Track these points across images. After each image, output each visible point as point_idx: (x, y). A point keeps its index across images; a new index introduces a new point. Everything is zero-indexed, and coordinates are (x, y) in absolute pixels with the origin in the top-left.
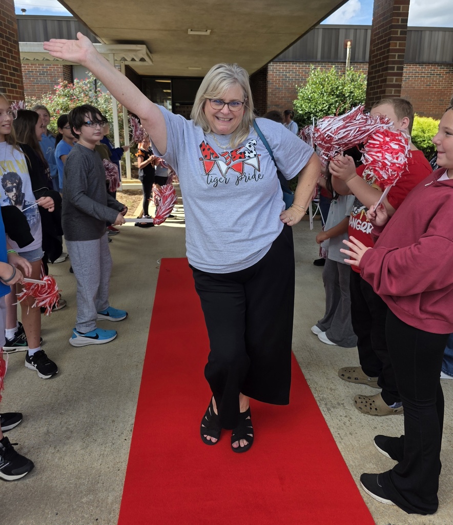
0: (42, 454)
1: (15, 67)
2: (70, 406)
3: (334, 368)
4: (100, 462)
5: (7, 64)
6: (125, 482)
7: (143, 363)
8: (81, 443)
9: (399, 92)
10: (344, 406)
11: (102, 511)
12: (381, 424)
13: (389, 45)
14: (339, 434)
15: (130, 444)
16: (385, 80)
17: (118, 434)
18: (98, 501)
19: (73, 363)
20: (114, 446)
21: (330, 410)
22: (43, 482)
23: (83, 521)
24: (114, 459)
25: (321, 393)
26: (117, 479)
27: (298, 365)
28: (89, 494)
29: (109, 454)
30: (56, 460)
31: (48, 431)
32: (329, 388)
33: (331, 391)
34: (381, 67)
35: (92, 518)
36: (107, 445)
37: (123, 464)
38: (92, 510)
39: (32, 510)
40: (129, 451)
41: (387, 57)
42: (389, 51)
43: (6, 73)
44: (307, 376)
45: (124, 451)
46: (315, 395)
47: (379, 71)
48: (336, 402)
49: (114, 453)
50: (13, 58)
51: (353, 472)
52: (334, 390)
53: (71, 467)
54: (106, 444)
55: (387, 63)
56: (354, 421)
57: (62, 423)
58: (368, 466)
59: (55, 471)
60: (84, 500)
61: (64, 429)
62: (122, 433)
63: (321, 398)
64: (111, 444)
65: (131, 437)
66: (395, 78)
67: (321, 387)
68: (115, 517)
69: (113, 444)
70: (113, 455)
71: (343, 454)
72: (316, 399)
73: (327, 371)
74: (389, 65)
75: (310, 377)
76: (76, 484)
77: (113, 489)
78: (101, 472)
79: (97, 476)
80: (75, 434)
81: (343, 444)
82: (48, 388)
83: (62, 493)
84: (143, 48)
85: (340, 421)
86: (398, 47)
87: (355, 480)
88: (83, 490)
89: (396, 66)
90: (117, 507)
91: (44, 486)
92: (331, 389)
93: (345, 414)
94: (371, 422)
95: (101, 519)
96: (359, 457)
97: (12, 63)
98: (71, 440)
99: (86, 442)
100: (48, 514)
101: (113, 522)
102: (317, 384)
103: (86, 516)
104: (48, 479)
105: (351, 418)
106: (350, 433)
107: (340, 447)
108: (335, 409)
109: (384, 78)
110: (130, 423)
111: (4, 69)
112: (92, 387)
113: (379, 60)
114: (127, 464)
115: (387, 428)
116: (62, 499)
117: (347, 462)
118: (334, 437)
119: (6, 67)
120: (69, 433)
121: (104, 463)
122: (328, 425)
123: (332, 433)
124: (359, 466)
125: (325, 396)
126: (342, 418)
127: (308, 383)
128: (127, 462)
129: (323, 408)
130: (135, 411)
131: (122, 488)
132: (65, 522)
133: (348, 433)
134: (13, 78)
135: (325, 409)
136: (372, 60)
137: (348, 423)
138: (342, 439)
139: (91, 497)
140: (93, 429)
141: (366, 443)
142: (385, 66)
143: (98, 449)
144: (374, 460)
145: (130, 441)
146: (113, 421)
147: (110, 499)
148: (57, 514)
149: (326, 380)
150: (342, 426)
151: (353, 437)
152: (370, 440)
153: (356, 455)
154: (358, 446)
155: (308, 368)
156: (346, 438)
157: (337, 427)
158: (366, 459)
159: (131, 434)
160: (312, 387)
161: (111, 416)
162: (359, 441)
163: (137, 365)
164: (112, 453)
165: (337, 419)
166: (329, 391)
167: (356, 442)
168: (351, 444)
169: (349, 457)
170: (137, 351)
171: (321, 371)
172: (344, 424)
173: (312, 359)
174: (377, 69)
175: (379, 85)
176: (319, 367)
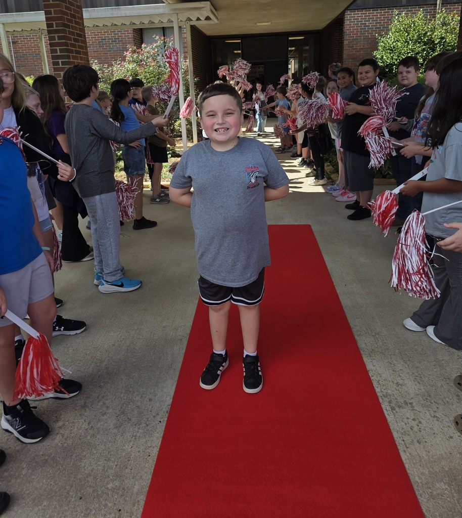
0: (76, 429)
2: (110, 379)
3: (403, 358)
4: (131, 444)
6: (154, 470)
7: (188, 337)
8: (115, 421)
10: (412, 407)
11: (126, 501)
14: (404, 441)
15: (164, 427)
17: (154, 415)
18: (124, 489)
20: (148, 428)
21: (395, 410)
22: (73, 461)
23: (106, 510)
24: (146, 442)
25: (384, 388)
26: (147, 465)
27: (360, 352)
28: (116, 480)
29: (141, 436)
30: (89, 437)
31: (85, 404)
32: (395, 382)
33: (398, 386)
35: (115, 508)
36: (141, 426)
37: (155, 449)
38: (116, 499)
39: (57, 490)
40: (162, 435)
44: (369, 366)
45: (156, 435)
46: (377, 390)
48: (402, 401)
49: (147, 436)
51: (419, 490)
52: (401, 386)
53: (102, 446)
54: (140, 424)
56: (424, 425)
57: (100, 397)
58: (438, 485)
59: (86, 450)
60: (110, 486)
61: (101, 403)
62: (158, 414)
63: (385, 394)
64: (145, 425)
65: (166, 419)
67: (385, 380)
68: (139, 510)
69: (147, 425)
70: (145, 437)
71: (407, 466)
72: (378, 394)
73: (395, 362)
75: (372, 368)
76: (104, 467)
77: (141, 477)
78: (131, 455)
79: (126, 460)
80: (110, 411)
81: (408, 454)
82: (92, 357)
83: (89, 475)
85: (406, 424)
87: (420, 501)
88: (110, 474)
90: (142, 499)
91: (73, 464)
92: (398, 384)
93: (413, 417)
94: (446, 429)
95: (124, 510)
96: (427, 472)
98: (105, 417)
99: (121, 420)
100: (72, 497)
102: (381, 376)
103: (110, 505)
104: (77, 458)
105: (420, 422)
106: (418, 442)
107: (404, 457)
108: (401, 409)
110: (167, 403)
114: (158, 450)
116: (88, 482)
117: (411, 477)
118: (397, 444)
120: (105, 409)
121: (135, 446)
122: (391, 428)
123: (395, 439)
124: (427, 483)
125: (389, 391)
126: (410, 421)
127: (370, 375)
128: (159, 447)
129: (385, 407)
130: (174, 391)
131: (150, 477)
132: (88, 509)
133: (415, 441)
135: (388, 408)
137: (416, 428)
138: (407, 448)
139: (117, 483)
140: (129, 406)
141: (437, 455)
143: (131, 429)
144: (447, 479)
145: (164, 424)
146: (150, 400)
147: (136, 489)
148: (81, 498)
149: (392, 372)
150: (408, 431)
151: (422, 446)
152: (443, 452)
153: (424, 469)
154: (427, 458)
155: (371, 357)
156: (412, 447)
157: (402, 432)
158: (436, 476)
159: (167, 416)
160: (374, 379)
161: (149, 394)
162: (429, 452)
163: (181, 340)
164: (145, 436)
165: (403, 422)
166: (395, 387)
167: (424, 452)
168: (419, 455)
169: (415, 471)
170: (183, 324)
171: (387, 361)
172: (412, 428)
173: (376, 346)
176: (385, 356)
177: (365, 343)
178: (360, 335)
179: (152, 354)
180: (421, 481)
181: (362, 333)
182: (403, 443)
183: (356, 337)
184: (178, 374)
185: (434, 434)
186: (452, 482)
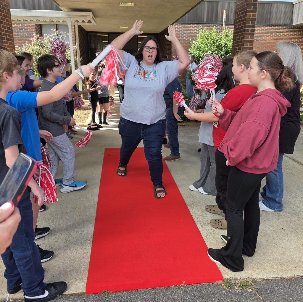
1: (8, 26)
4: (75, 253)
5: (4, 25)
6: (90, 261)
7: (97, 205)
8: (64, 244)
9: (252, 45)
11: (78, 274)
13: (246, 16)
15: (91, 244)
16: (243, 38)
17: (85, 240)
18: (76, 270)
19: (55, 205)
20: (83, 245)
21: (203, 226)
23: (68, 279)
24: (83, 251)
25: (198, 218)
27: (186, 205)
29: (80, 249)
34: (241, 29)
35: (73, 277)
37: (88, 253)
38: (73, 274)
40: (91, 247)
41: (245, 23)
42: (246, 19)
43: (3, 31)
45: (88, 247)
46: (195, 220)
47: (240, 32)
48: (206, 223)
50: (7, 21)
54: (78, 244)
55: (245, 27)
56: (216, 231)
60: (68, 270)
61: (54, 237)
62: (87, 239)
63: (198, 221)
64: (81, 244)
65: (92, 241)
66: (249, 36)
67: (199, 215)
68: (85, 277)
70: (82, 249)
73: (203, 208)
74: (246, 28)
75: (192, 211)
76: (63, 263)
77: (84, 265)
78: (76, 257)
79: (74, 259)
80: (60, 240)
81: (209, 242)
83: (55, 267)
84: (90, 14)
85: (208, 231)
86: (251, 17)
89: (250, 29)
90: (86, 272)
92: (204, 217)
95: (78, 277)
97: (7, 24)
98: (58, 243)
99: (67, 243)
100: (49, 276)
101: (85, 279)
102: (196, 214)
103: (70, 276)
107: (207, 244)
108: (206, 226)
109: (243, 36)
110: (91, 234)
113: (240, 25)
116: (56, 270)
118: (204, 239)
119: (3, 27)
120: (57, 240)
121: (78, 253)
122: (201, 233)
123: (203, 237)
125: (200, 220)
126: (209, 230)
127: (191, 214)
128: (90, 252)
129: (199, 226)
130: (94, 229)
131: (89, 264)
132: (59, 279)
133: (212, 237)
134: (7, 34)
136: (236, 24)
137: (212, 233)
138: (208, 240)
139: (72, 268)
140: (70, 237)
142: (244, 29)
143: (74, 247)
145: (92, 243)
146: (81, 234)
147: (82, 269)
148: (54, 276)
150: (209, 234)
153: (216, 247)
155: (191, 207)
156: (210, 239)
157: (206, 234)
159: (92, 239)
160: (193, 215)
161: (80, 231)
163: (93, 206)
167: (216, 241)
168: (213, 242)
170: (92, 199)
171: (199, 208)
173: (194, 202)
174: (239, 30)
175: (240, 40)
176: (198, 205)
177: (189, 201)
179: (77, 214)
181: (187, 197)
182: (207, 238)
183: (184, 199)
184: (94, 221)
185: (220, 234)
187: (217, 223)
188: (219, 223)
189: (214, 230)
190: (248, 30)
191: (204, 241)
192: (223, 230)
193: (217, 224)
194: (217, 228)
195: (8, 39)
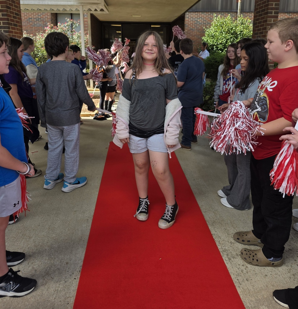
1: (16, 12)
3: (233, 226)
4: (54, 296)
5: (11, 10)
7: (92, 218)
8: (42, 281)
12: (271, 273)
14: (238, 280)
15: (78, 282)
16: (266, 21)
17: (70, 274)
20: (66, 284)
21: (231, 260)
24: (65, 294)
25: (223, 245)
27: (206, 223)
29: (62, 290)
32: (229, 242)
33: (231, 244)
34: (263, 12)
36: (61, 283)
37: (72, 299)
40: (77, 288)
41: (268, 5)
43: (10, 16)
44: (213, 232)
45: (73, 288)
46: (219, 247)
47: (261, 15)
48: (235, 253)
49: (66, 290)
50: (15, 6)
53: (32, 299)
54: (60, 282)
55: (268, 9)
56: (250, 269)
57: (30, 263)
61: (31, 268)
62: (73, 273)
63: (224, 250)
64: (64, 282)
65: (79, 276)
66: (273, 19)
67: (223, 240)
69: (66, 282)
70: (65, 291)
71: (241, 297)
72: (220, 250)
73: (228, 228)
74: (269, 11)
75: (215, 233)
78: (55, 304)
81: (241, 289)
82: (23, 235)
84: (102, 2)
85: (238, 269)
89: (273, 11)
93: (242, 264)
94: (262, 270)
96: (254, 300)
97: (15, 10)
99: (46, 279)
102: (220, 238)
106: (247, 280)
107: (239, 291)
108: (235, 259)
109: (265, 19)
110: (79, 265)
111: (9, 14)
112: (54, 235)
113: (262, 7)
114: (74, 299)
115: (275, 276)
117: (244, 304)
118: (234, 282)
119: (10, 12)
120: (34, 272)
121: (57, 298)
122: (230, 272)
123: (233, 279)
125: (227, 248)
126: (241, 266)
127: (214, 237)
128: (75, 297)
129: (225, 258)
133: (245, 279)
134: (15, 19)
135: (227, 259)
136: (257, 7)
137: (245, 271)
138: (241, 284)
140: (52, 269)
141: (259, 288)
142: (266, 11)
143: (54, 286)
144: (266, 303)
145: (78, 280)
146: (67, 263)
149: (227, 235)
150: (240, 273)
151: (249, 283)
152: (262, 286)
153: (252, 298)
154: (253, 290)
155: (213, 226)
156: (243, 283)
157: (237, 274)
158: (260, 302)
159: (80, 274)
160: (216, 240)
161: (66, 259)
162: (254, 286)
163: (88, 220)
164: (64, 289)
165: (236, 267)
166: (230, 244)
167: (251, 287)
168: (248, 288)
169: (247, 300)
170: (88, 209)
171: (223, 228)
172: (242, 271)
173: (216, 218)
174: (261, 13)
175: (262, 24)
176: (222, 225)
177: (209, 217)
178: (205, 212)
179: (67, 230)
180: (251, 306)
181: (206, 211)
182: (238, 281)
183: (203, 213)
184: (86, 244)
185: (256, 274)
186: (270, 305)
187: (251, 256)
188: (253, 256)
189: (247, 267)
190: (271, 13)
191: (234, 287)
192: (259, 267)
193: (251, 258)
194: (250, 263)
195: (15, 25)
